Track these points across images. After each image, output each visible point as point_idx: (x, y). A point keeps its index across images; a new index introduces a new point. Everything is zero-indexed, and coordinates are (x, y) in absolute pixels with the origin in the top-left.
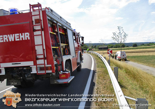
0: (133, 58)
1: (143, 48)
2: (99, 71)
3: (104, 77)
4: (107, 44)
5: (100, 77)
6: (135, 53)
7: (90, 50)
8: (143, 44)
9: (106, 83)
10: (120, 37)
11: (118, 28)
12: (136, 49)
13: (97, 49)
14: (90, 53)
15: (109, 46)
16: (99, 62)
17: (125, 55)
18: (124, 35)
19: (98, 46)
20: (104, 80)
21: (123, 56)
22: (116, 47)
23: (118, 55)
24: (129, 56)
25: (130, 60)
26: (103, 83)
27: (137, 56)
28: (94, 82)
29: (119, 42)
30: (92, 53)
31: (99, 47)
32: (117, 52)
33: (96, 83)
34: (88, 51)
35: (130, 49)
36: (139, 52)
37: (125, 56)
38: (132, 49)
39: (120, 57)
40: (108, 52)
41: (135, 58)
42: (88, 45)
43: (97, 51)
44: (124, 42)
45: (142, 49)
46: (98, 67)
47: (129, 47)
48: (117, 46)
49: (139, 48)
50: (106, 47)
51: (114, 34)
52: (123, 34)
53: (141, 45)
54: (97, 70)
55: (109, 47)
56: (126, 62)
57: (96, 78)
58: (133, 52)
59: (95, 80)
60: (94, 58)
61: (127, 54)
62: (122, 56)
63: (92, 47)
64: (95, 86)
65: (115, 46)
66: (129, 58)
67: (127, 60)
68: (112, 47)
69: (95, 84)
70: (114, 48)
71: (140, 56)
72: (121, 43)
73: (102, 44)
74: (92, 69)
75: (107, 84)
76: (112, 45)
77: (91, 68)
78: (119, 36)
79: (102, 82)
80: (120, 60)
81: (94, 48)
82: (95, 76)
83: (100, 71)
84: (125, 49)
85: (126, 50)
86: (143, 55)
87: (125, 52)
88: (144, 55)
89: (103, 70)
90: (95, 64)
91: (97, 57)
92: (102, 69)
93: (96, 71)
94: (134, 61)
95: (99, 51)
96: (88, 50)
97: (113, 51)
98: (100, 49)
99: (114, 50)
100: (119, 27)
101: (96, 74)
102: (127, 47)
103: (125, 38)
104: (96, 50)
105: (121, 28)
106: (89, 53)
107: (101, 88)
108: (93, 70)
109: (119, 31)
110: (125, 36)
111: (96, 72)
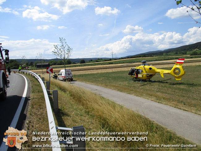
0: (80, 77)
1: (92, 65)
2: (33, 98)
3: (40, 105)
4: (48, 60)
5: (34, 106)
6: (82, 70)
7: (23, 68)
8: (91, 60)
9: (42, 113)
10: (63, 51)
11: (60, 40)
12: (83, 66)
13: (34, 66)
14: (23, 73)
15: (51, 62)
16: (35, 85)
17: (71, 73)
18: (68, 48)
19: (36, 63)
20: (41, 109)
21: (69, 75)
22: (61, 64)
23: (62, 74)
24: (76, 75)
25: (77, 79)
26: (38, 114)
27: (85, 74)
28: (25, 114)
29: (62, 58)
30: (27, 73)
31: (38, 64)
32: (60, 70)
33: (27, 114)
34: (20, 70)
35: (78, 66)
36: (87, 69)
37: (71, 75)
38: (80, 66)
39: (65, 77)
40: (47, 71)
41: (82, 76)
42: (20, 62)
43: (35, 70)
44: (68, 57)
45: (90, 66)
46: (32, 92)
47: (75, 64)
48: (61, 62)
49: (87, 64)
50: (47, 64)
51: (56, 47)
52: (66, 48)
53: (90, 61)
54: (32, 96)
55: (50, 64)
56: (72, 82)
57: (29, 107)
58: (80, 70)
59: (27, 111)
60: (28, 79)
61: (73, 72)
62: (67, 76)
63: (27, 64)
64: (26, 120)
65: (59, 62)
66: (75, 77)
67: (73, 80)
68: (55, 64)
69: (27, 117)
70: (58, 65)
71: (88, 74)
72: (64, 59)
73: (41, 60)
74: (24, 95)
75: (44, 114)
76: (54, 62)
77: (22, 95)
78: (61, 50)
79: (37, 112)
80: (65, 80)
81: (30, 65)
82: (27, 105)
83: (36, 97)
84: (71, 67)
85: (73, 67)
86: (91, 73)
87: (70, 70)
88: (93, 73)
89: (39, 96)
90: (29, 88)
91: (33, 78)
92: (38, 94)
93: (30, 98)
94: (82, 81)
95: (37, 69)
96: (20, 68)
97: (53, 69)
98: (39, 67)
99: (58, 68)
100: (61, 38)
101: (30, 102)
102: (74, 63)
103: (69, 53)
104: (33, 68)
105: (64, 41)
106: (21, 73)
107: (35, 120)
108: (25, 97)
109: (62, 44)
110: (69, 50)
111: (30, 100)
